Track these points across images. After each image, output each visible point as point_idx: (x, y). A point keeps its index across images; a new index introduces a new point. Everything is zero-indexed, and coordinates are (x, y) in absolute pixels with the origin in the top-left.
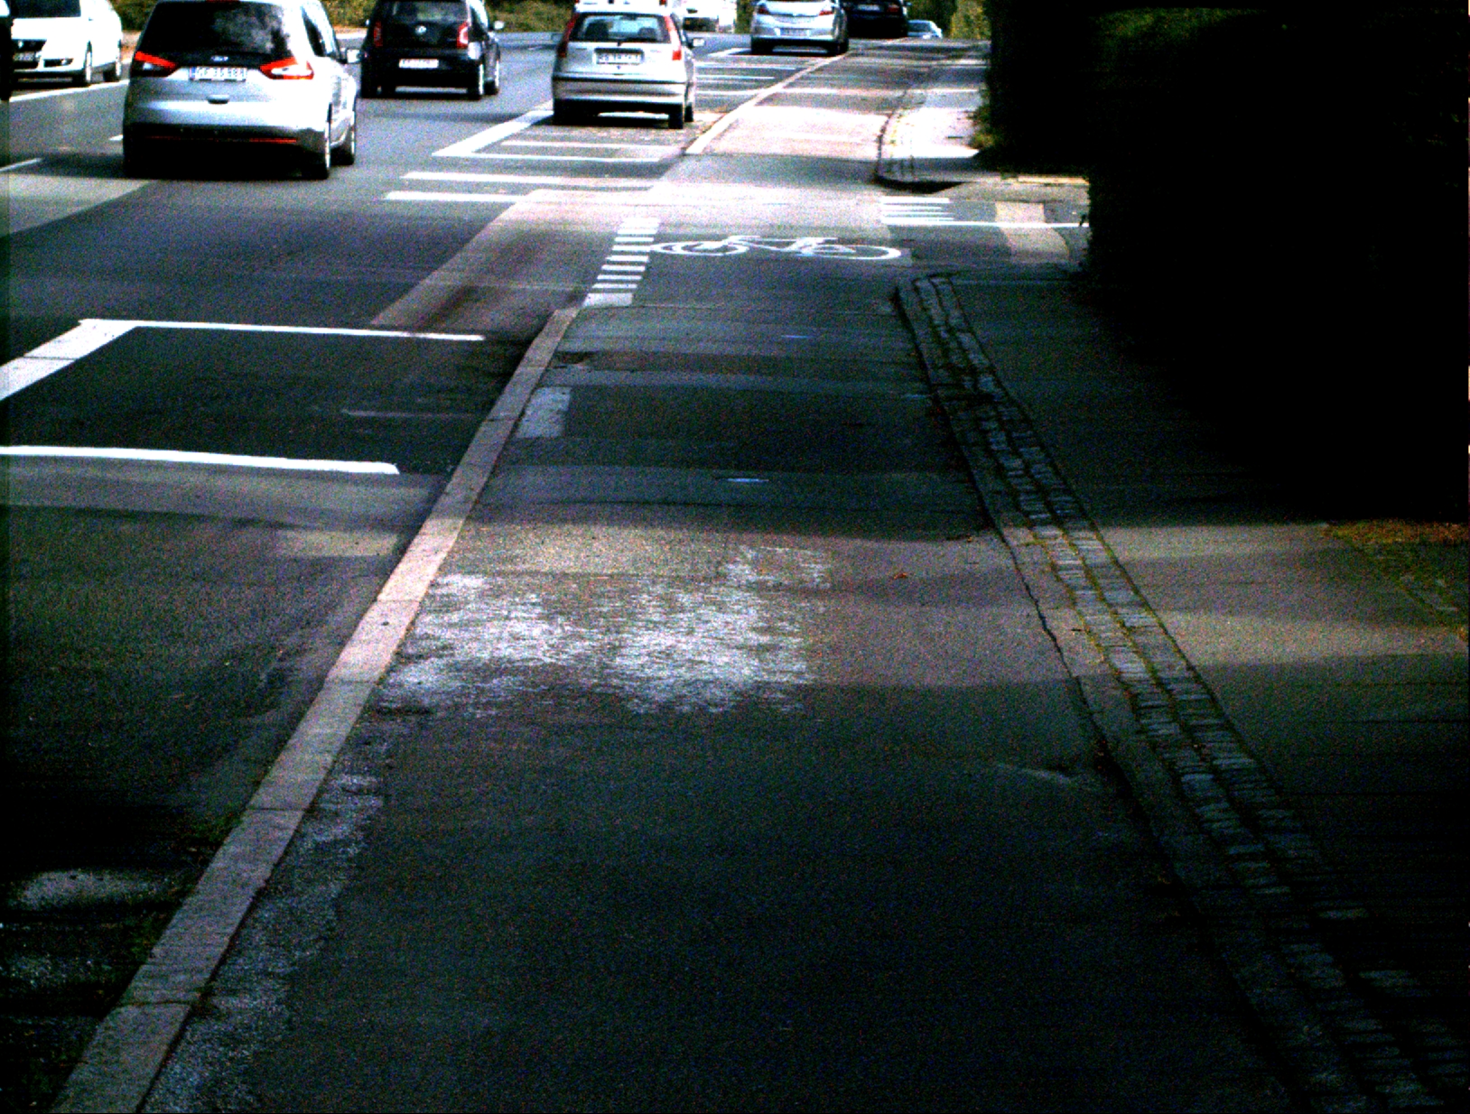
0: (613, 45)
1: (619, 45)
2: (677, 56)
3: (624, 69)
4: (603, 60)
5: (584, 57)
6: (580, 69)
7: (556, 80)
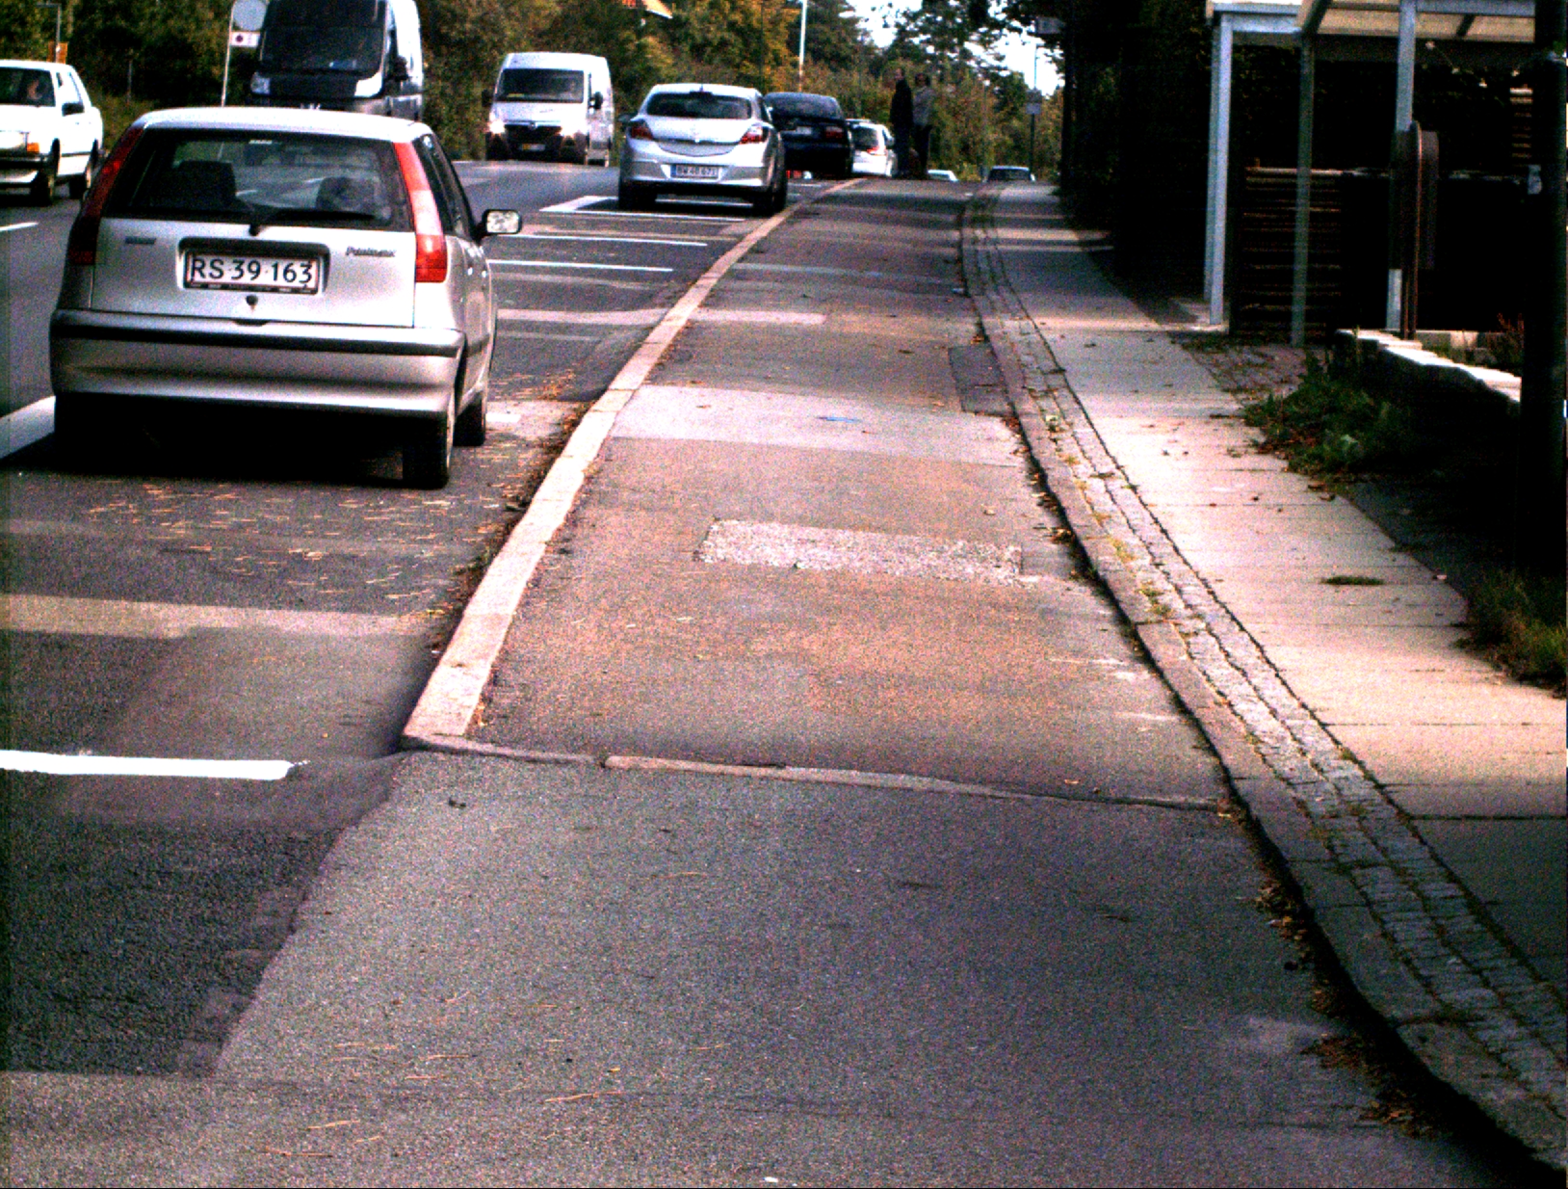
0: (238, 231)
1: (254, 232)
2: (430, 268)
3: (268, 307)
4: (207, 275)
5: (150, 267)
6: (138, 305)
7: (65, 333)
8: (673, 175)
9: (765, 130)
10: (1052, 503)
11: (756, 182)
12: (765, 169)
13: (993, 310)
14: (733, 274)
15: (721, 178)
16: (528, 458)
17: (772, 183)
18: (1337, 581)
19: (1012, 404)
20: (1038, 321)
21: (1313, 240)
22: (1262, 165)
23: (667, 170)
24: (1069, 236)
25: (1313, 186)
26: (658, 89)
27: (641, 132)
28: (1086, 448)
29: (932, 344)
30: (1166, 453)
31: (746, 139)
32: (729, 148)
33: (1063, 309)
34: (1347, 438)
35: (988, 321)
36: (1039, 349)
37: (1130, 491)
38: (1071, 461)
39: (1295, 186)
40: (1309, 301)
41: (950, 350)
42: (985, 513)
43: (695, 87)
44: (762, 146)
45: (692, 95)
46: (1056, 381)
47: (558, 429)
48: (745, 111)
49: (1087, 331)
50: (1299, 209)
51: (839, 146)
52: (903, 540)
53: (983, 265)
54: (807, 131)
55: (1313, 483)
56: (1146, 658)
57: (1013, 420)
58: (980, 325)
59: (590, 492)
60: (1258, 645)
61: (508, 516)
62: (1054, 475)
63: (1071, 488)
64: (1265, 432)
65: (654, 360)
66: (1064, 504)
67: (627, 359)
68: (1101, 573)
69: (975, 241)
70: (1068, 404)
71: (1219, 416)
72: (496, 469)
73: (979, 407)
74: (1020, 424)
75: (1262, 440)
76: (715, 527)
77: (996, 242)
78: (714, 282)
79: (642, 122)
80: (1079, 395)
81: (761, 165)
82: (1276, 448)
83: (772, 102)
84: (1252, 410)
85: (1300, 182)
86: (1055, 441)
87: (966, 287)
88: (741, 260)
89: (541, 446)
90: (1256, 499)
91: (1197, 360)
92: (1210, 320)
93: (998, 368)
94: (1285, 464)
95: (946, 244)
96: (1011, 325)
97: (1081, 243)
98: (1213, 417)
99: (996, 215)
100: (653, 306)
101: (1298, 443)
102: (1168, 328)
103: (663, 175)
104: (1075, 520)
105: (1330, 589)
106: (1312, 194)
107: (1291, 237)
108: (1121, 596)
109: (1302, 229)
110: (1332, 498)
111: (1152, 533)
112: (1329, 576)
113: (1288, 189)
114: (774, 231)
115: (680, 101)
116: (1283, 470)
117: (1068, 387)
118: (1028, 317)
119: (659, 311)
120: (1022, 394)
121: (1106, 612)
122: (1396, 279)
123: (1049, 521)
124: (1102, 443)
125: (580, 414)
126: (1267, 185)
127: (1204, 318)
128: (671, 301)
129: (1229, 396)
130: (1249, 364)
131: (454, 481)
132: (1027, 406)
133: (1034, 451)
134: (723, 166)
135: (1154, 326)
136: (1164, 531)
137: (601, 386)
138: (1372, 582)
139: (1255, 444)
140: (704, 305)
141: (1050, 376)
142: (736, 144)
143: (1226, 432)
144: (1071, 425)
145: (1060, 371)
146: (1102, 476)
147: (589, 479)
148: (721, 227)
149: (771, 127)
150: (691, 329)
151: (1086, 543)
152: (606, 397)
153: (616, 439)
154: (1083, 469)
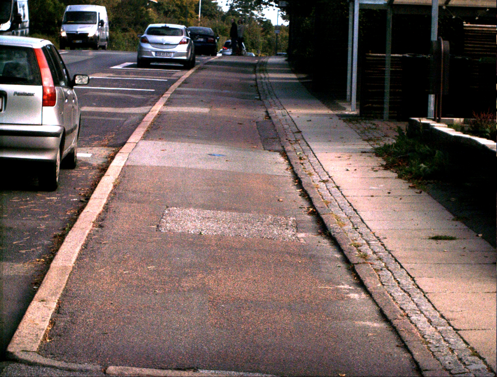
2: (48, 100)
8: (156, 55)
9: (188, 40)
10: (305, 194)
11: (185, 58)
12: (188, 53)
13: (271, 106)
14: (176, 92)
15: (172, 56)
16: (92, 174)
17: (190, 58)
18: (436, 238)
19: (283, 147)
20: (288, 110)
21: (392, 80)
22: (372, 53)
23: (154, 54)
24: (293, 76)
25: (391, 61)
26: (151, 26)
27: (145, 41)
28: (315, 167)
29: (250, 121)
30: (347, 170)
31: (181, 43)
32: (174, 46)
33: (296, 105)
34: (422, 165)
35: (270, 110)
36: (290, 122)
37: (336, 189)
38: (310, 174)
39: (385, 60)
40: (390, 103)
41: (257, 122)
42: (279, 200)
43: (163, 25)
44: (186, 46)
45: (163, 28)
46: (298, 136)
47: (106, 160)
48: (180, 33)
49: (307, 114)
50: (387, 69)
51: (213, 44)
52: (246, 215)
53: (265, 87)
54: (202, 40)
55: (411, 185)
56: (361, 284)
57: (284, 154)
58: (267, 112)
59: (115, 194)
60: (411, 277)
61: (80, 205)
62: (304, 181)
63: (312, 188)
64: (385, 160)
65: (145, 129)
66: (311, 196)
67: (136, 128)
68: (333, 234)
69: (261, 78)
70: (305, 147)
71: (365, 152)
72: (78, 180)
73: (270, 148)
74: (287, 156)
75: (384, 163)
76: (167, 212)
77: (268, 78)
78: (169, 95)
79: (145, 37)
80: (309, 143)
81: (186, 52)
82: (391, 167)
83: (190, 30)
84: (376, 149)
85: (387, 59)
86: (302, 164)
87: (260, 96)
88: (179, 86)
89: (98, 168)
90: (389, 193)
91: (350, 126)
92: (351, 110)
93: (276, 130)
94: (396, 175)
95: (251, 79)
96: (278, 112)
97: (299, 79)
98: (362, 152)
99: (267, 68)
100: (147, 105)
101: (399, 165)
102: (336, 113)
103: (153, 56)
104: (317, 204)
105: (434, 242)
106: (391, 63)
107: (384, 79)
108: (344, 247)
109: (387, 76)
110: (421, 192)
111: (350, 211)
112: (431, 236)
113: (382, 62)
114: (191, 75)
115: (159, 30)
116: (396, 178)
117: (303, 139)
118: (284, 109)
119: (148, 107)
120: (286, 142)
121: (338, 256)
122: (432, 98)
123: (305, 204)
124: (321, 165)
125: (116, 153)
126: (374, 60)
127: (349, 108)
128: (153, 104)
129: (366, 143)
130: (370, 128)
131: (60, 187)
132: (289, 148)
133: (295, 169)
134: (174, 52)
135: (331, 112)
136: (355, 210)
137: (124, 141)
138: (452, 239)
139: (382, 166)
140: (165, 105)
141: (296, 134)
142: (177, 44)
143: (369, 159)
144: (307, 156)
145: (300, 132)
146: (324, 181)
147: (115, 186)
148: (173, 74)
149: (190, 38)
150: (160, 115)
151: (323, 217)
152: (125, 146)
153: (128, 166)
154: (315, 177)
